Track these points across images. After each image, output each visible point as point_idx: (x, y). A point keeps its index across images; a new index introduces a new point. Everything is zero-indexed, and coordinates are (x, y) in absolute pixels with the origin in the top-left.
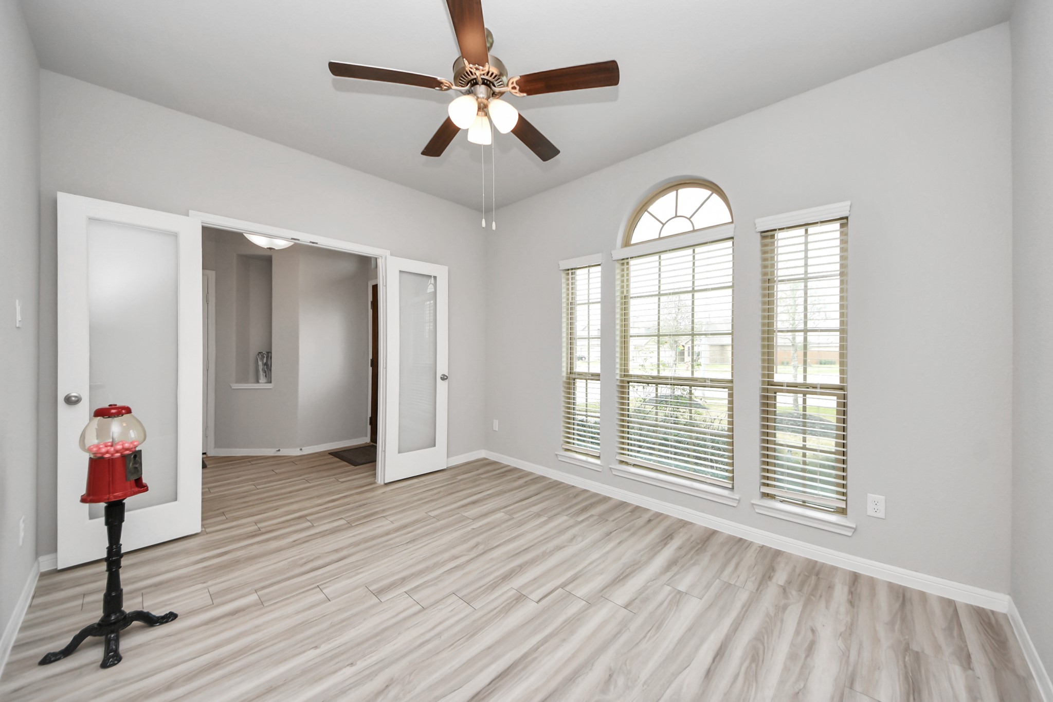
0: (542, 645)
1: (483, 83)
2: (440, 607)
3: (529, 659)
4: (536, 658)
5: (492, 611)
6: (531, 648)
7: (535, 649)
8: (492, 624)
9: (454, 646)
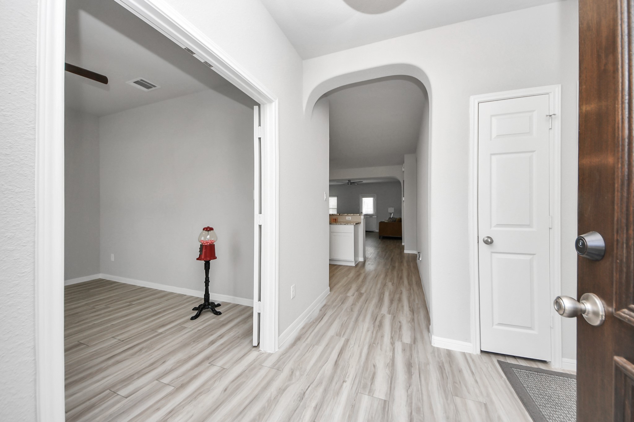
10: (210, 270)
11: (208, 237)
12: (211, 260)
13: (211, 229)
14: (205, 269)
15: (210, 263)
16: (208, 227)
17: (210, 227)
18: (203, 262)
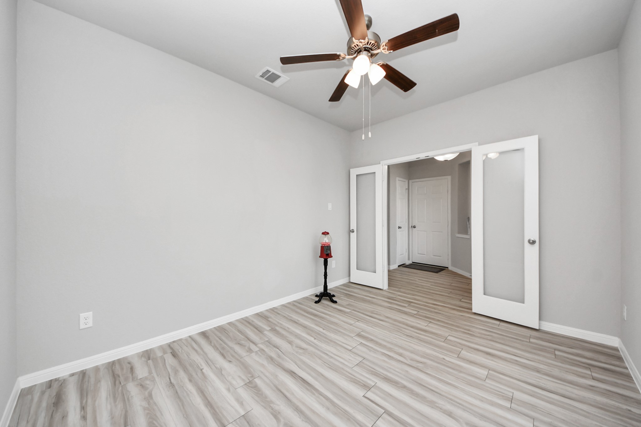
0: (324, 397)
1: (365, 50)
2: (351, 355)
3: (314, 392)
4: (314, 394)
5: (351, 374)
6: (321, 392)
7: (321, 394)
8: (341, 376)
9: (324, 363)
10: (328, 266)
11: (326, 240)
12: (329, 259)
13: (328, 233)
14: (324, 265)
15: (327, 261)
16: (325, 232)
17: (327, 231)
18: (323, 260)
